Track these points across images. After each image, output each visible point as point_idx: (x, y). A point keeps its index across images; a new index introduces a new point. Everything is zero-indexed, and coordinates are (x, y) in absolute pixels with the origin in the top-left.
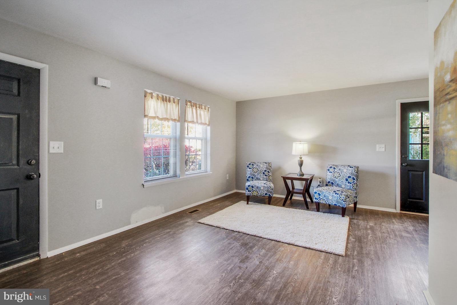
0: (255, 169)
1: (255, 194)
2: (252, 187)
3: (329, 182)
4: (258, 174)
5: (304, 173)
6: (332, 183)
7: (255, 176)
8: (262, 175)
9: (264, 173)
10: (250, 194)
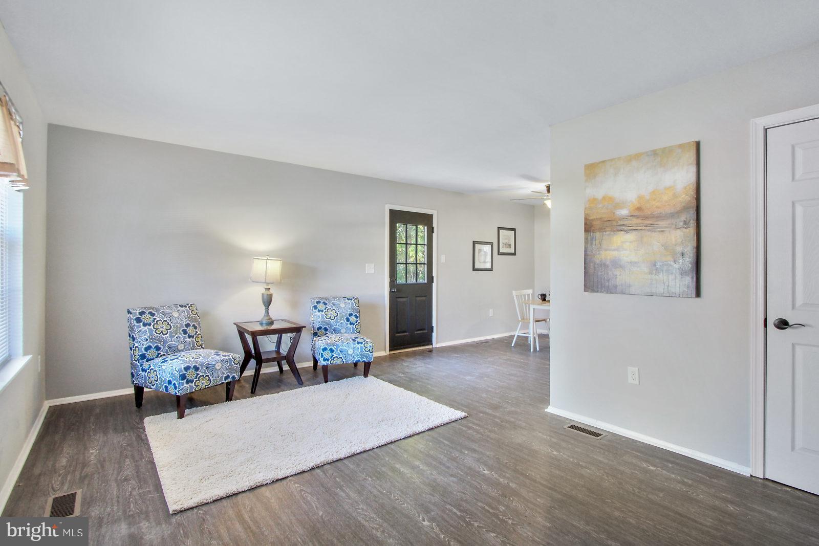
0: (160, 325)
1: (203, 384)
2: (196, 368)
3: (319, 328)
4: (171, 337)
5: (273, 318)
6: (326, 329)
7: (165, 342)
8: (182, 335)
9: (185, 332)
10: (191, 387)
